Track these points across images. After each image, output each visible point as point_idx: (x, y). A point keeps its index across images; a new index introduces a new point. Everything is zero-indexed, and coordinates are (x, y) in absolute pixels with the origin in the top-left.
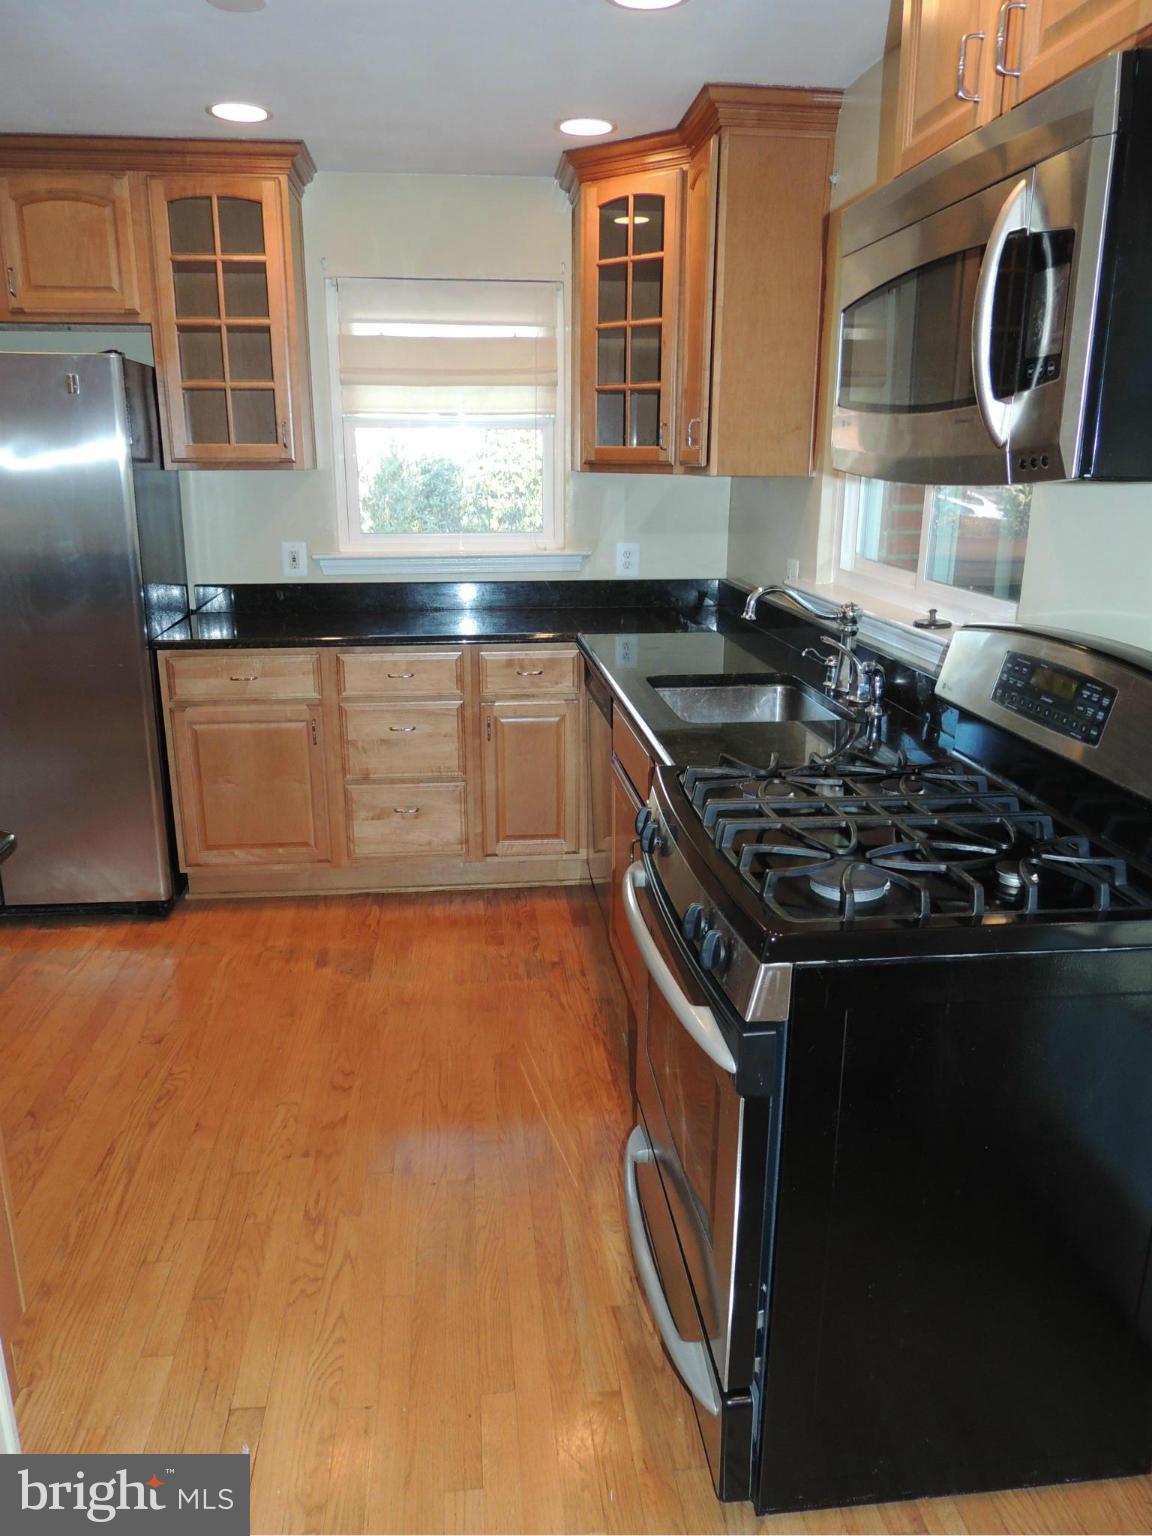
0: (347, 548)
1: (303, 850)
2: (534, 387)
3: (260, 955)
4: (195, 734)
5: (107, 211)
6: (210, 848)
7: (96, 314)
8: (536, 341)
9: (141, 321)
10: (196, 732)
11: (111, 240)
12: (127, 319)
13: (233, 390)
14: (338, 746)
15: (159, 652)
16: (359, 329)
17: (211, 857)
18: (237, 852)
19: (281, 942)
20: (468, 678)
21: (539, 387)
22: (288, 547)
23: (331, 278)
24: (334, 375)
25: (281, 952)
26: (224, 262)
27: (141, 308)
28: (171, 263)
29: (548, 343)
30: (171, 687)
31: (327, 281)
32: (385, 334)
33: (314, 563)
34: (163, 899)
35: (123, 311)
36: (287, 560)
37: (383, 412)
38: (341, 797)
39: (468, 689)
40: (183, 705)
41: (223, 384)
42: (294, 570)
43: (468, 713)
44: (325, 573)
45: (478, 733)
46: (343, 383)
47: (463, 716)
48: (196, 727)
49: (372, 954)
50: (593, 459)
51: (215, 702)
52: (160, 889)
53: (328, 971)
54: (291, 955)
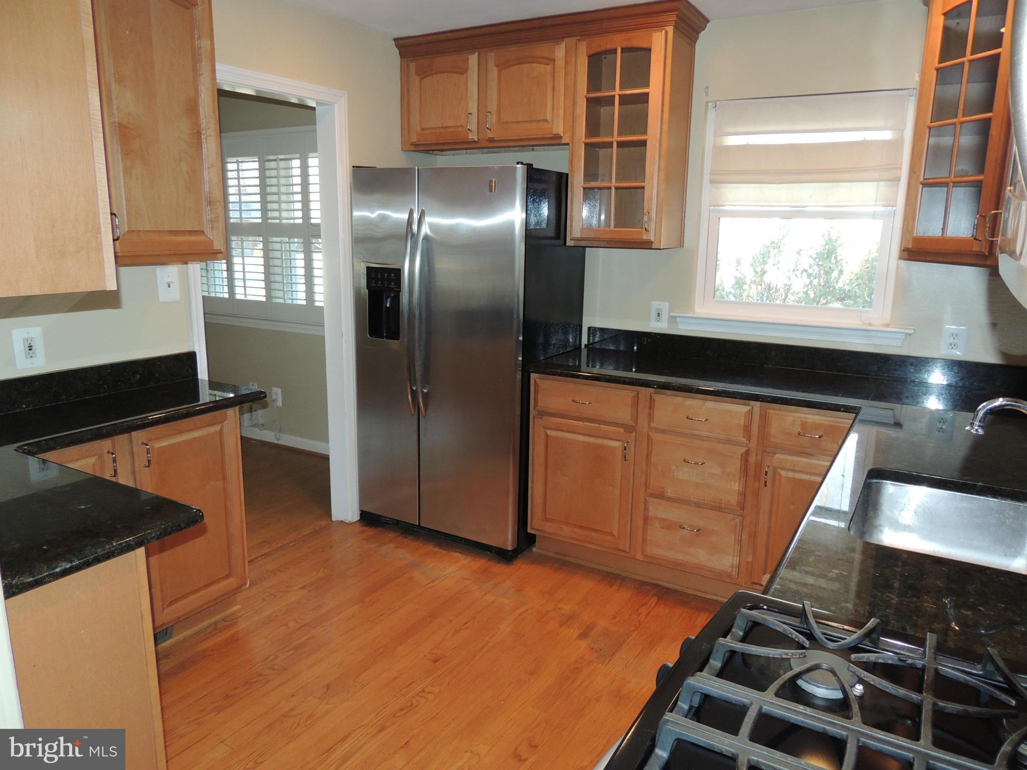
0: (701, 309)
1: (608, 538)
2: (876, 183)
3: (548, 612)
4: (547, 436)
5: (549, 68)
6: (546, 519)
7: (535, 139)
8: (884, 143)
9: (563, 142)
10: (547, 434)
11: (549, 87)
12: (555, 141)
13: (616, 188)
14: (644, 465)
15: (532, 374)
16: (732, 141)
17: (548, 527)
18: (564, 528)
19: (567, 608)
20: (755, 429)
21: (882, 183)
22: (656, 305)
23: (712, 102)
24: (706, 177)
25: (563, 615)
26: (620, 96)
27: (563, 135)
28: (585, 99)
29: (895, 144)
30: (536, 400)
31: (710, 104)
32: (750, 143)
33: (673, 319)
34: (510, 548)
35: (552, 136)
36: (654, 314)
37: (741, 205)
38: (642, 505)
39: (754, 439)
40: (542, 414)
41: (610, 184)
42: (658, 323)
43: (752, 459)
44: (679, 328)
45: (757, 477)
46: (712, 182)
47: (746, 461)
48: (550, 433)
49: (625, 641)
50: (910, 246)
51: (563, 416)
52: (508, 541)
53: (584, 644)
54: (568, 620)
